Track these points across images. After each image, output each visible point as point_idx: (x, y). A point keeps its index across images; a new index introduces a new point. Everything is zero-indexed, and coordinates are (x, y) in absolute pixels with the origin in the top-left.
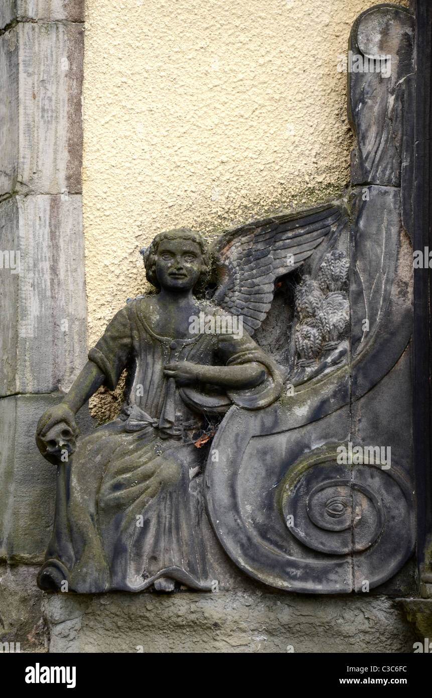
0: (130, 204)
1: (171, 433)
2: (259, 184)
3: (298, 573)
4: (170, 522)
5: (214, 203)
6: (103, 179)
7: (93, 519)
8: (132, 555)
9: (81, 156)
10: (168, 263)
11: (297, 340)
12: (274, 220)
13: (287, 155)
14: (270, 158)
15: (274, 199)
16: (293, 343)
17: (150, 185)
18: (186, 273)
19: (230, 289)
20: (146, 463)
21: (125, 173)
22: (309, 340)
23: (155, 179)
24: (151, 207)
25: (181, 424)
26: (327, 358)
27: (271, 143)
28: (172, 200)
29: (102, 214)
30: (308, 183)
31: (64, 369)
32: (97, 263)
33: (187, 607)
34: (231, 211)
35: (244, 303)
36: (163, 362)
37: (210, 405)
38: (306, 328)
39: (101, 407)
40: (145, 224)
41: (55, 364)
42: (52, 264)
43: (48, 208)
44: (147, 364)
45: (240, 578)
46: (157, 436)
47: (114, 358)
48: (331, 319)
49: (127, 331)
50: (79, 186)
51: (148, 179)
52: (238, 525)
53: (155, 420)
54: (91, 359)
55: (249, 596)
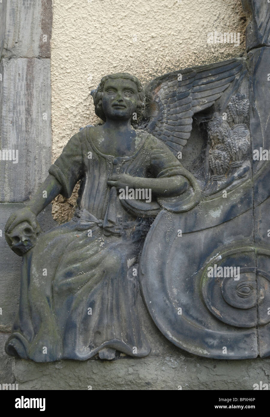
0: (85, 65)
1: (113, 231)
2: (179, 53)
3: (215, 343)
4: (112, 304)
5: (147, 65)
6: (66, 47)
7: (49, 301)
8: (81, 330)
9: (51, 32)
10: (112, 97)
11: (210, 160)
12: (193, 70)
13: (198, 34)
14: (186, 36)
15: (190, 64)
16: (207, 163)
17: (100, 52)
18: (126, 105)
19: (160, 121)
20: (93, 255)
21: (82, 43)
22: (220, 160)
23: (104, 47)
24: (101, 67)
25: (121, 224)
26: (234, 174)
27: (187, 26)
28: (116, 62)
29: (64, 72)
30: (213, 53)
31: (34, 184)
32: (61, 106)
33: (125, 370)
34: (159, 71)
35: (170, 132)
36: (107, 175)
37: (144, 209)
38: (217, 151)
39: (61, 213)
40: (96, 78)
41: (27, 180)
42: (27, 107)
43: (25, 67)
44: (94, 177)
45: (167, 346)
46: (101, 233)
47: (68, 172)
48: (237, 144)
49: (79, 150)
50: (49, 52)
51: (99, 48)
52: (167, 304)
53: (101, 221)
54: (51, 173)
55: (175, 360)
